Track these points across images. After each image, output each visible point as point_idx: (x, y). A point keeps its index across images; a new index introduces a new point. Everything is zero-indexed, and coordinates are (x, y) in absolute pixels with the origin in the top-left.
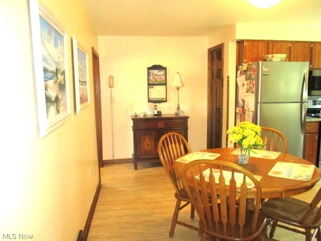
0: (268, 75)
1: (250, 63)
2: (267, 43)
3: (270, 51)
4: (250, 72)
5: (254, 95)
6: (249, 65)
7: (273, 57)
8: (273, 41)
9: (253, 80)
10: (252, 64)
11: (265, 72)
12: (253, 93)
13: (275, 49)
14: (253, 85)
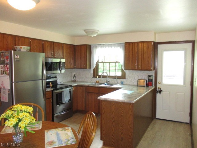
0: (19, 61)
1: (3, 51)
2: (14, 37)
3: (17, 43)
4: (4, 58)
5: (9, 76)
6: (3, 53)
7: (21, 48)
8: (18, 37)
9: (7, 64)
10: (5, 52)
11: (16, 59)
12: (8, 75)
13: (20, 43)
14: (7, 69)
